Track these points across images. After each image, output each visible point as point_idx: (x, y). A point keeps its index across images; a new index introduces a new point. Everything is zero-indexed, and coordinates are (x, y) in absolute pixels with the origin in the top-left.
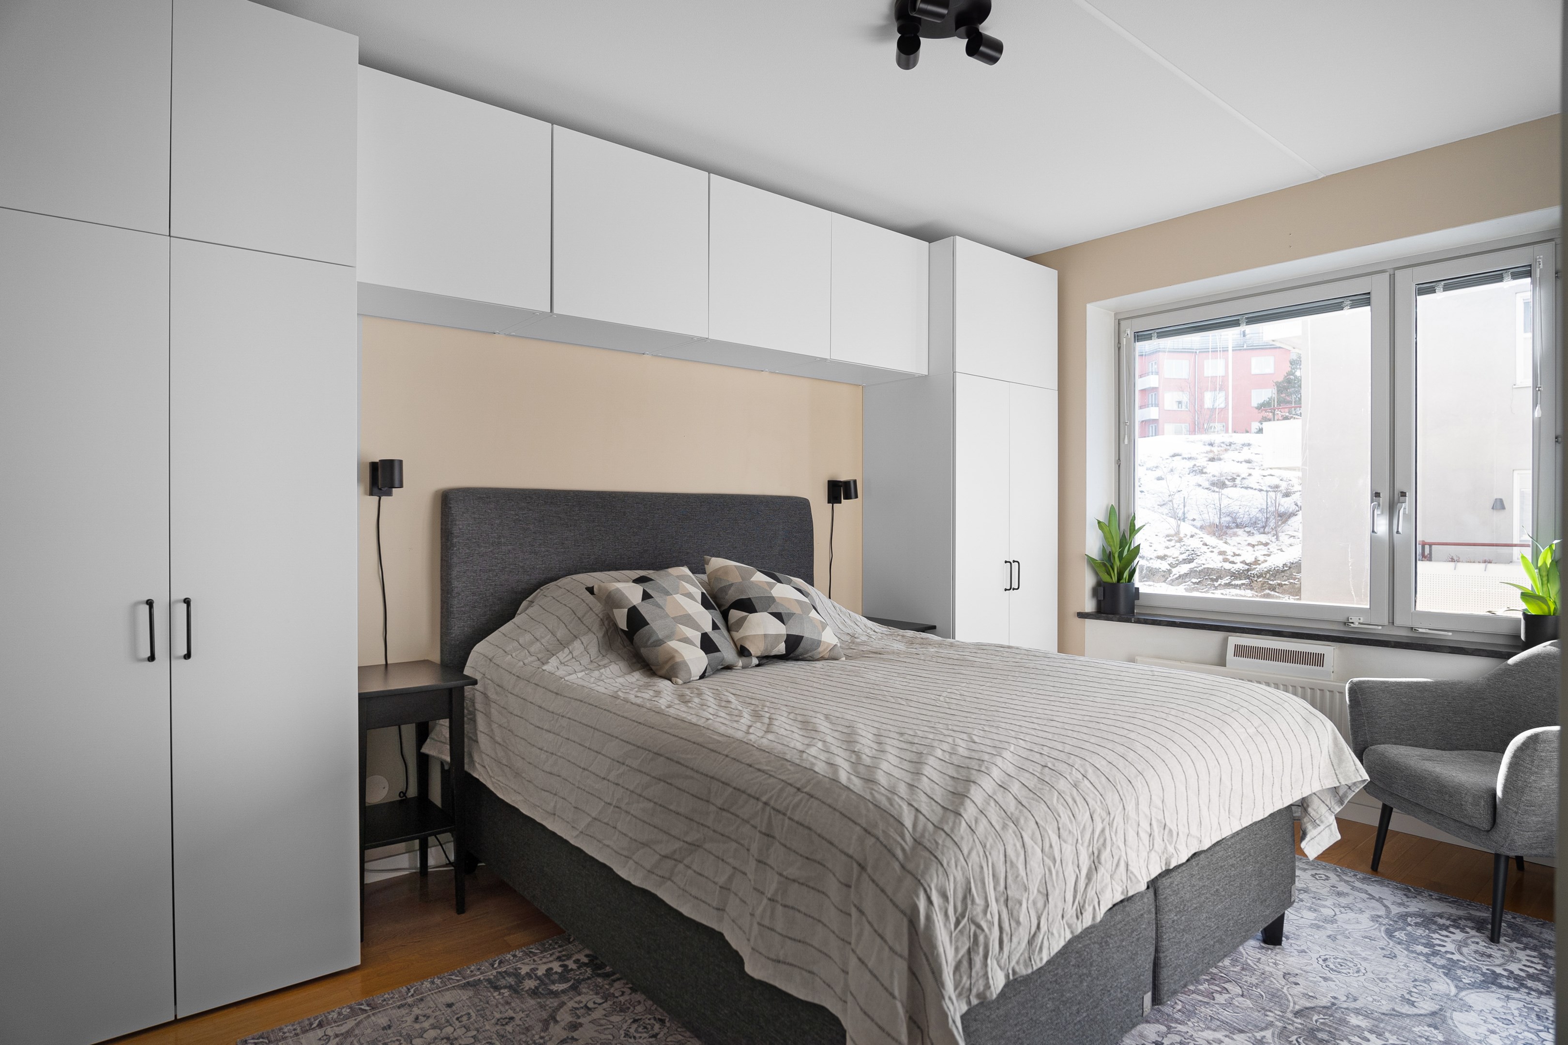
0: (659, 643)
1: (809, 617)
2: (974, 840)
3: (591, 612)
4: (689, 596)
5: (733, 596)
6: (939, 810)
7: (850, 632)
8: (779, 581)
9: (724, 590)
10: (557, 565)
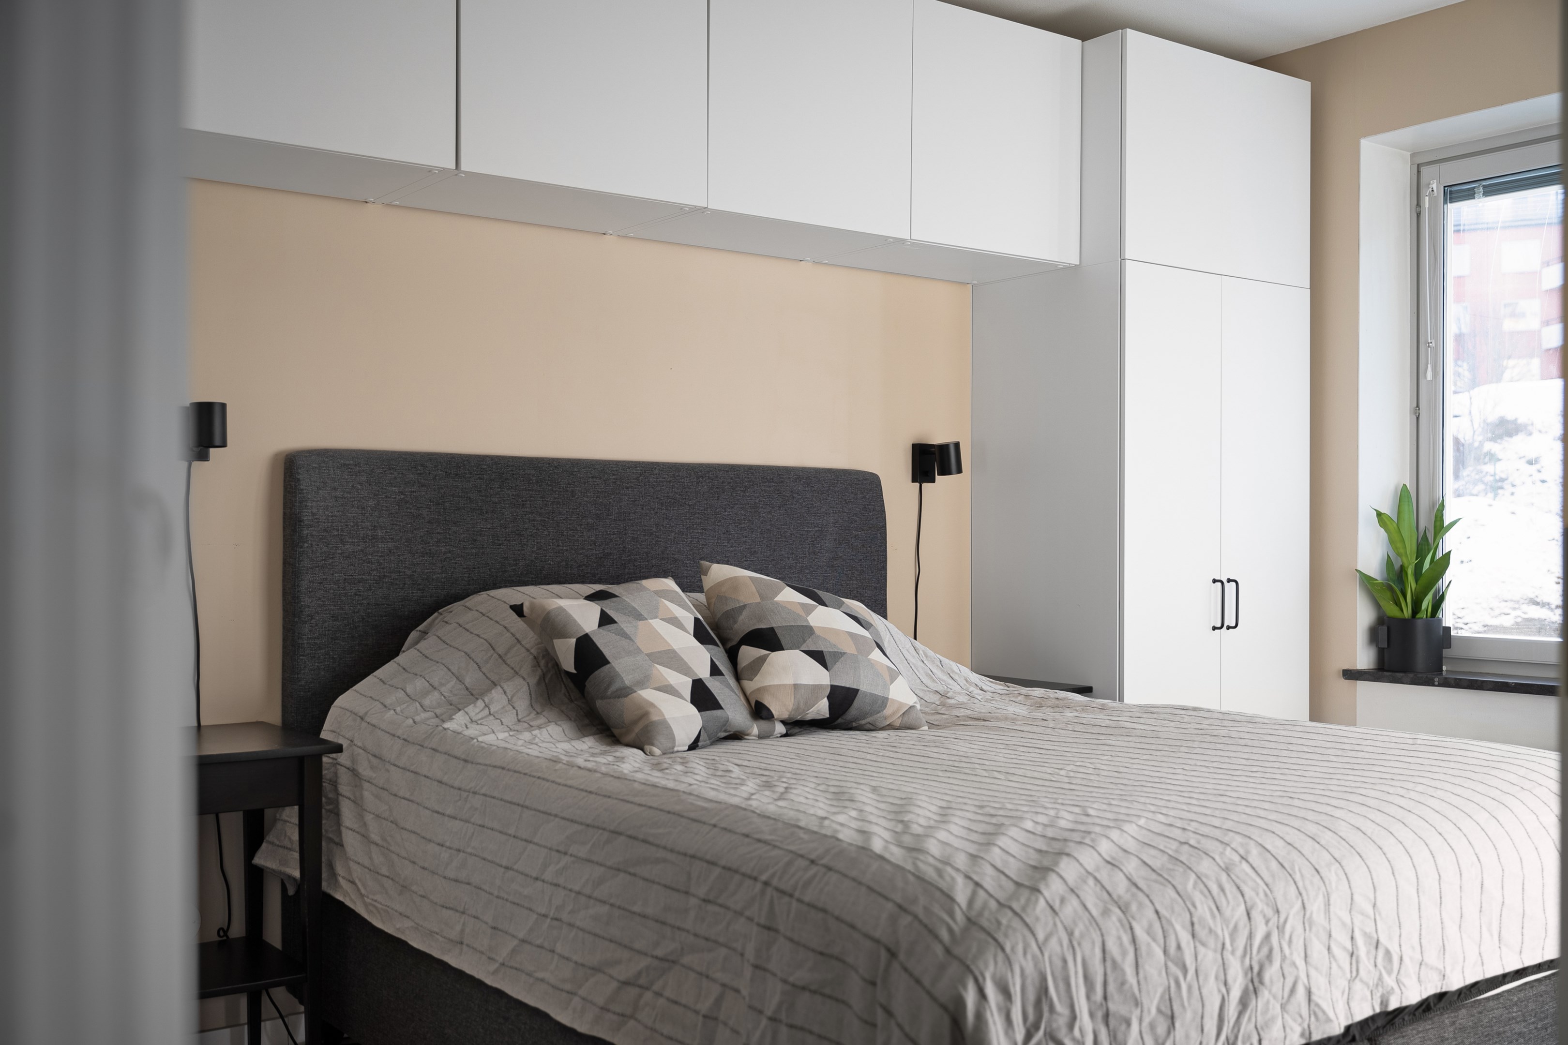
0: (625, 692)
1: (869, 660)
2: (1055, 924)
3: (519, 646)
4: (674, 621)
5: (745, 624)
6: (1010, 886)
7: (940, 688)
8: (822, 603)
9: (732, 615)
10: (465, 575)
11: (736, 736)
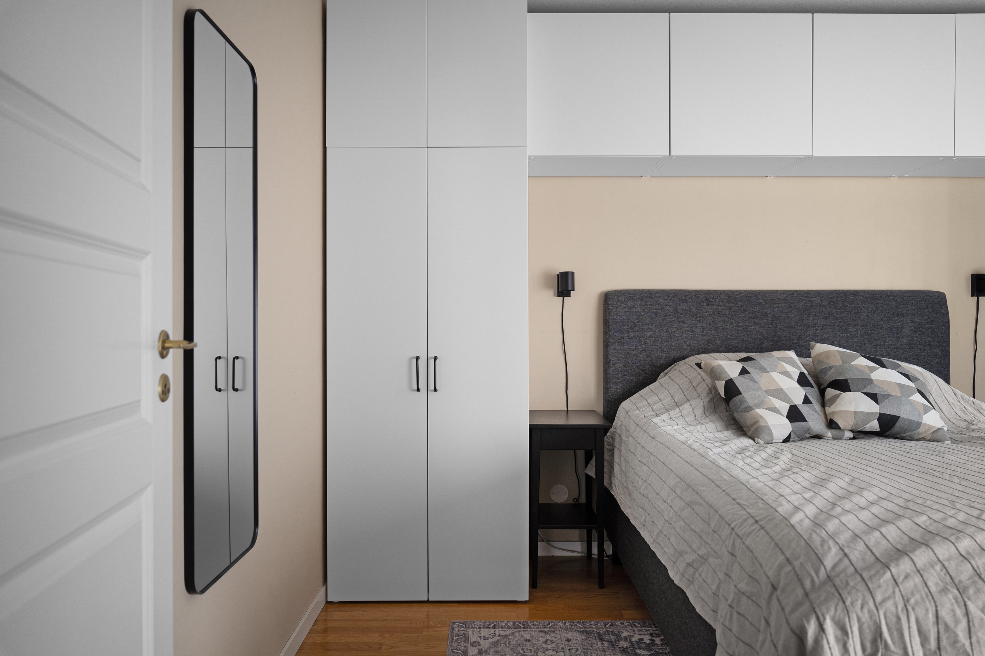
0: (749, 409)
1: (909, 400)
2: (894, 592)
4: (787, 374)
5: (831, 376)
8: (883, 365)
9: (825, 371)
10: (688, 347)
11: (818, 437)
